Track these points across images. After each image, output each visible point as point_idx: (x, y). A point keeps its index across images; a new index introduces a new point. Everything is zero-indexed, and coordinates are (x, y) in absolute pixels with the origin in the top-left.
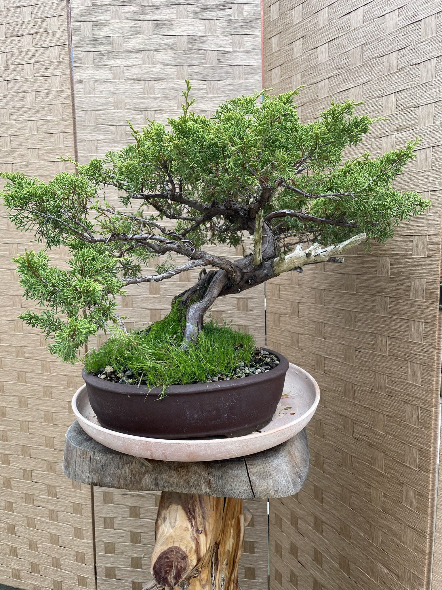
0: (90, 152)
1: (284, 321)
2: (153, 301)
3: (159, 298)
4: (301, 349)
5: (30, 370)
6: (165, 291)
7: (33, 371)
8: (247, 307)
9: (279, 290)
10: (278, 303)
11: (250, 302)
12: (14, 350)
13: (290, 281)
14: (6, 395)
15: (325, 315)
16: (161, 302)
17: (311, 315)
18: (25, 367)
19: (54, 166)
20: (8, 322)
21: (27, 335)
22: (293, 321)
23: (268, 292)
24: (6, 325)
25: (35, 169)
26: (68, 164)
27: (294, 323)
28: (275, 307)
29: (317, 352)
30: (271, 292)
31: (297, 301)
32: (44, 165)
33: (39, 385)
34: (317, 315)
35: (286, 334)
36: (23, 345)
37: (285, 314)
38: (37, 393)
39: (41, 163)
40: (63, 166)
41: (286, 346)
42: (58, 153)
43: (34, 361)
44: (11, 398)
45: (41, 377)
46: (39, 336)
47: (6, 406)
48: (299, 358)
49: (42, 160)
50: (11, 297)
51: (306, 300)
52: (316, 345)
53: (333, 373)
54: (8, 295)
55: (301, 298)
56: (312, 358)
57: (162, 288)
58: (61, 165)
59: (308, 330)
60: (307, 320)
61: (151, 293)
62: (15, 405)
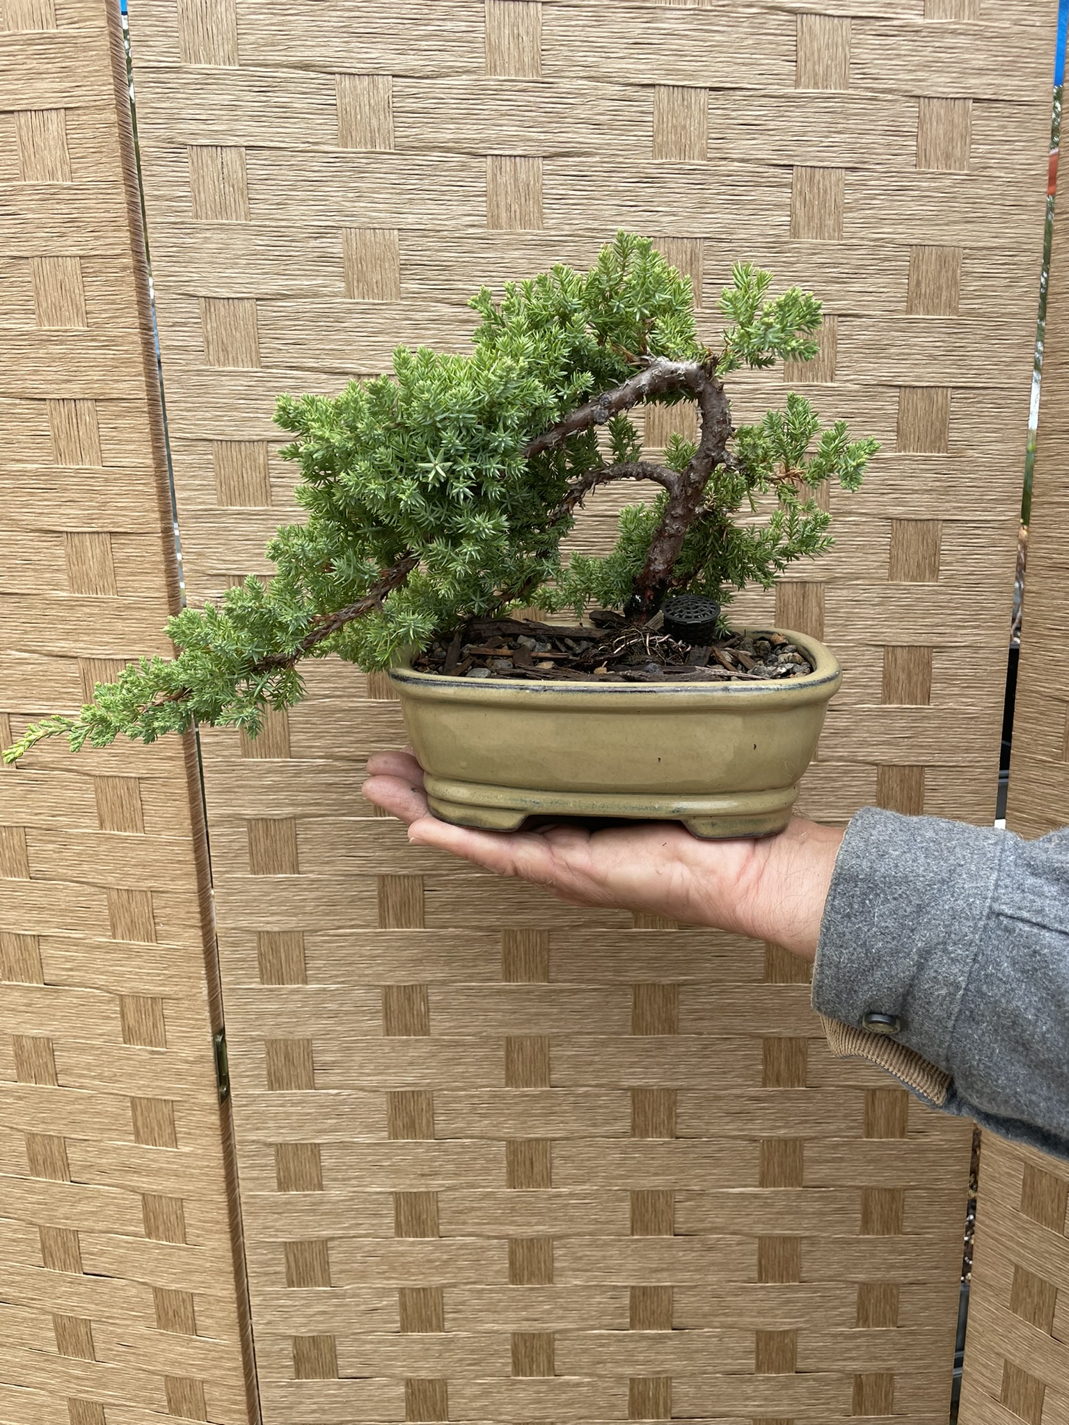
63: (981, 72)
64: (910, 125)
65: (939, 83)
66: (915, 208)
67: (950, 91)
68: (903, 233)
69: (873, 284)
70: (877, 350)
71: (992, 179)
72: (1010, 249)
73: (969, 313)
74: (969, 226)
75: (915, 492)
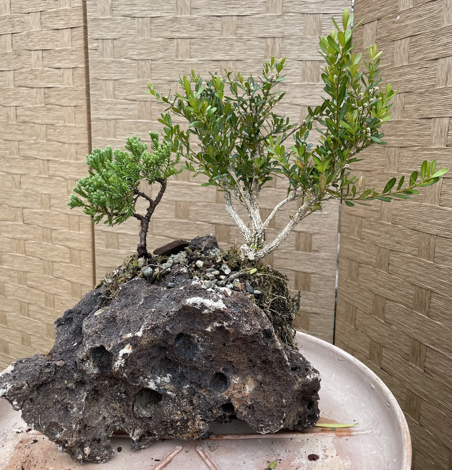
0: (103, 13)
1: (366, 274)
2: (179, 227)
3: (188, 224)
4: (388, 323)
5: (33, 302)
6: (196, 215)
7: (36, 304)
8: (310, 245)
9: (361, 226)
10: (358, 246)
11: (315, 239)
12: (16, 275)
13: (379, 214)
14: (9, 329)
15: (434, 277)
16: (189, 230)
17: (409, 274)
18: (28, 297)
19: (59, 36)
20: (9, 240)
21: (29, 258)
22: (379, 278)
23: (344, 226)
24: (8, 244)
25: (36, 40)
26: (75, 32)
27: (380, 281)
28: (352, 251)
29: (414, 335)
30: (348, 227)
31: (387, 247)
32: (46, 34)
33: (42, 321)
34: (420, 275)
35: (366, 294)
36: (26, 270)
37: (367, 263)
38: (40, 331)
39: (44, 32)
40: (69, 35)
41: (365, 313)
42: (63, 17)
43: (37, 292)
44: (14, 332)
45: (45, 312)
46: (42, 261)
47: (9, 340)
48: (384, 336)
49: (45, 27)
50: (13, 209)
51: (402, 247)
52: (413, 323)
53: (439, 376)
54: (10, 206)
55: (394, 244)
56: (406, 342)
57: (192, 210)
58: (67, 33)
59: (402, 296)
60: (402, 280)
61: (177, 216)
62: (18, 341)
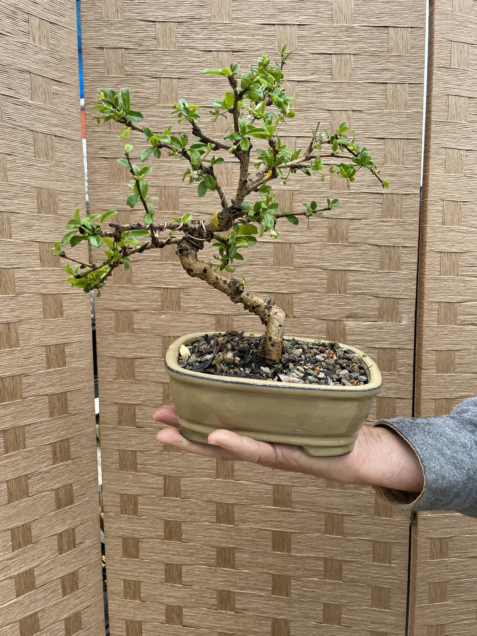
63: (55, 125)
64: (31, 141)
65: (40, 127)
66: (36, 173)
67: (45, 131)
68: (33, 183)
69: (23, 201)
70: (28, 227)
71: (64, 166)
72: (74, 193)
73: (62, 215)
74: (58, 182)
75: (51, 283)
